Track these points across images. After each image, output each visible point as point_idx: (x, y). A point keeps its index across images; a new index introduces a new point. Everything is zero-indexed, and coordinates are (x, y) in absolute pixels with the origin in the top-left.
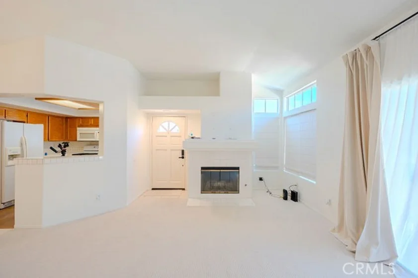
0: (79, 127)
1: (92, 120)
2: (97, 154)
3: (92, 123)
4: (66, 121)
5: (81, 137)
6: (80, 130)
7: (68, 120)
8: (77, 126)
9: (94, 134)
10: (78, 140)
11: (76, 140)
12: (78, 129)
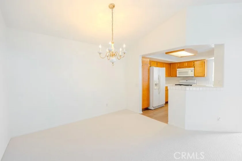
0: (178, 68)
1: (186, 63)
2: (191, 85)
3: (186, 65)
4: (170, 66)
5: (179, 75)
6: (179, 70)
7: (171, 65)
8: (176, 67)
9: (188, 72)
10: (177, 76)
11: (176, 76)
12: (177, 69)
